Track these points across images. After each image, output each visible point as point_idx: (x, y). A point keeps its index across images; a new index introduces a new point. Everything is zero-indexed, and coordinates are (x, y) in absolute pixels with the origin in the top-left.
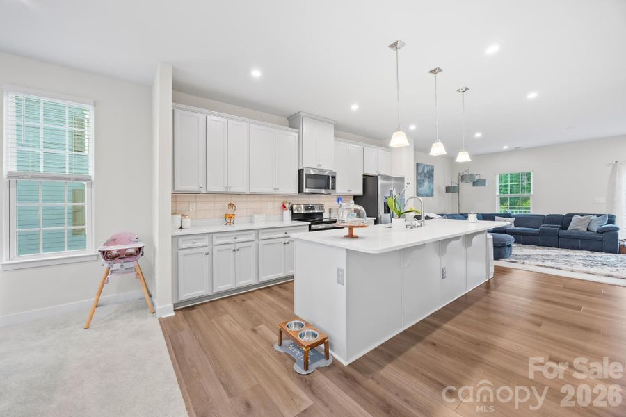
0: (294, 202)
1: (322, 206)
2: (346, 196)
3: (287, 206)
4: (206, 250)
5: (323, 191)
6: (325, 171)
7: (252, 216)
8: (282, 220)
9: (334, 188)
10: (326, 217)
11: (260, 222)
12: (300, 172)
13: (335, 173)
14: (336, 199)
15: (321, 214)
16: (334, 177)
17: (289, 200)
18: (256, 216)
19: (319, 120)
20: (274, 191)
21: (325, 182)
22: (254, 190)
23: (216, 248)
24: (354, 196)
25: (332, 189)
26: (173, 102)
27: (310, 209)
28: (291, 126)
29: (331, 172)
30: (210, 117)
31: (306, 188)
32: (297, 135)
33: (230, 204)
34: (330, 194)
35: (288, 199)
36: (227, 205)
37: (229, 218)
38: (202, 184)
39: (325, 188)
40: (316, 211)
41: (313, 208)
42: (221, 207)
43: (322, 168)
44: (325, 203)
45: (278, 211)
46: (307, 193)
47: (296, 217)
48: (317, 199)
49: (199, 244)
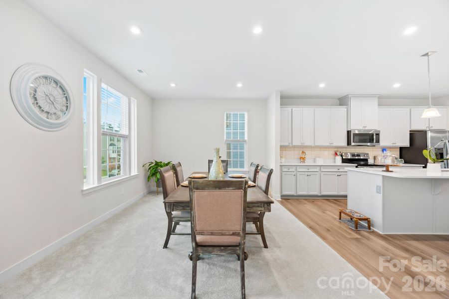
0: (344, 151)
1: (367, 154)
2: (391, 148)
3: (338, 153)
4: (294, 173)
5: (369, 144)
6: (371, 130)
7: (315, 159)
8: (335, 162)
9: (378, 141)
10: (371, 161)
11: (320, 162)
12: (349, 133)
13: (380, 131)
14: (381, 150)
15: (366, 160)
16: (378, 135)
17: (340, 150)
18: (317, 159)
19: (364, 97)
20: (330, 145)
21: (370, 138)
22: (318, 144)
23: (298, 173)
24: (400, 148)
25: (376, 142)
26: (281, 105)
27: (356, 156)
28: (341, 105)
29: (376, 131)
30: (294, 109)
31: (353, 142)
32: (346, 109)
33: (303, 152)
34: (375, 146)
35: (338, 149)
36: (301, 152)
37: (303, 159)
38: (290, 142)
39: (370, 142)
40: (362, 158)
41: (358, 155)
42: (298, 153)
43: (366, 128)
44: (370, 152)
45: (332, 157)
46: (354, 146)
47: (345, 161)
48: (363, 149)
49: (290, 170)
